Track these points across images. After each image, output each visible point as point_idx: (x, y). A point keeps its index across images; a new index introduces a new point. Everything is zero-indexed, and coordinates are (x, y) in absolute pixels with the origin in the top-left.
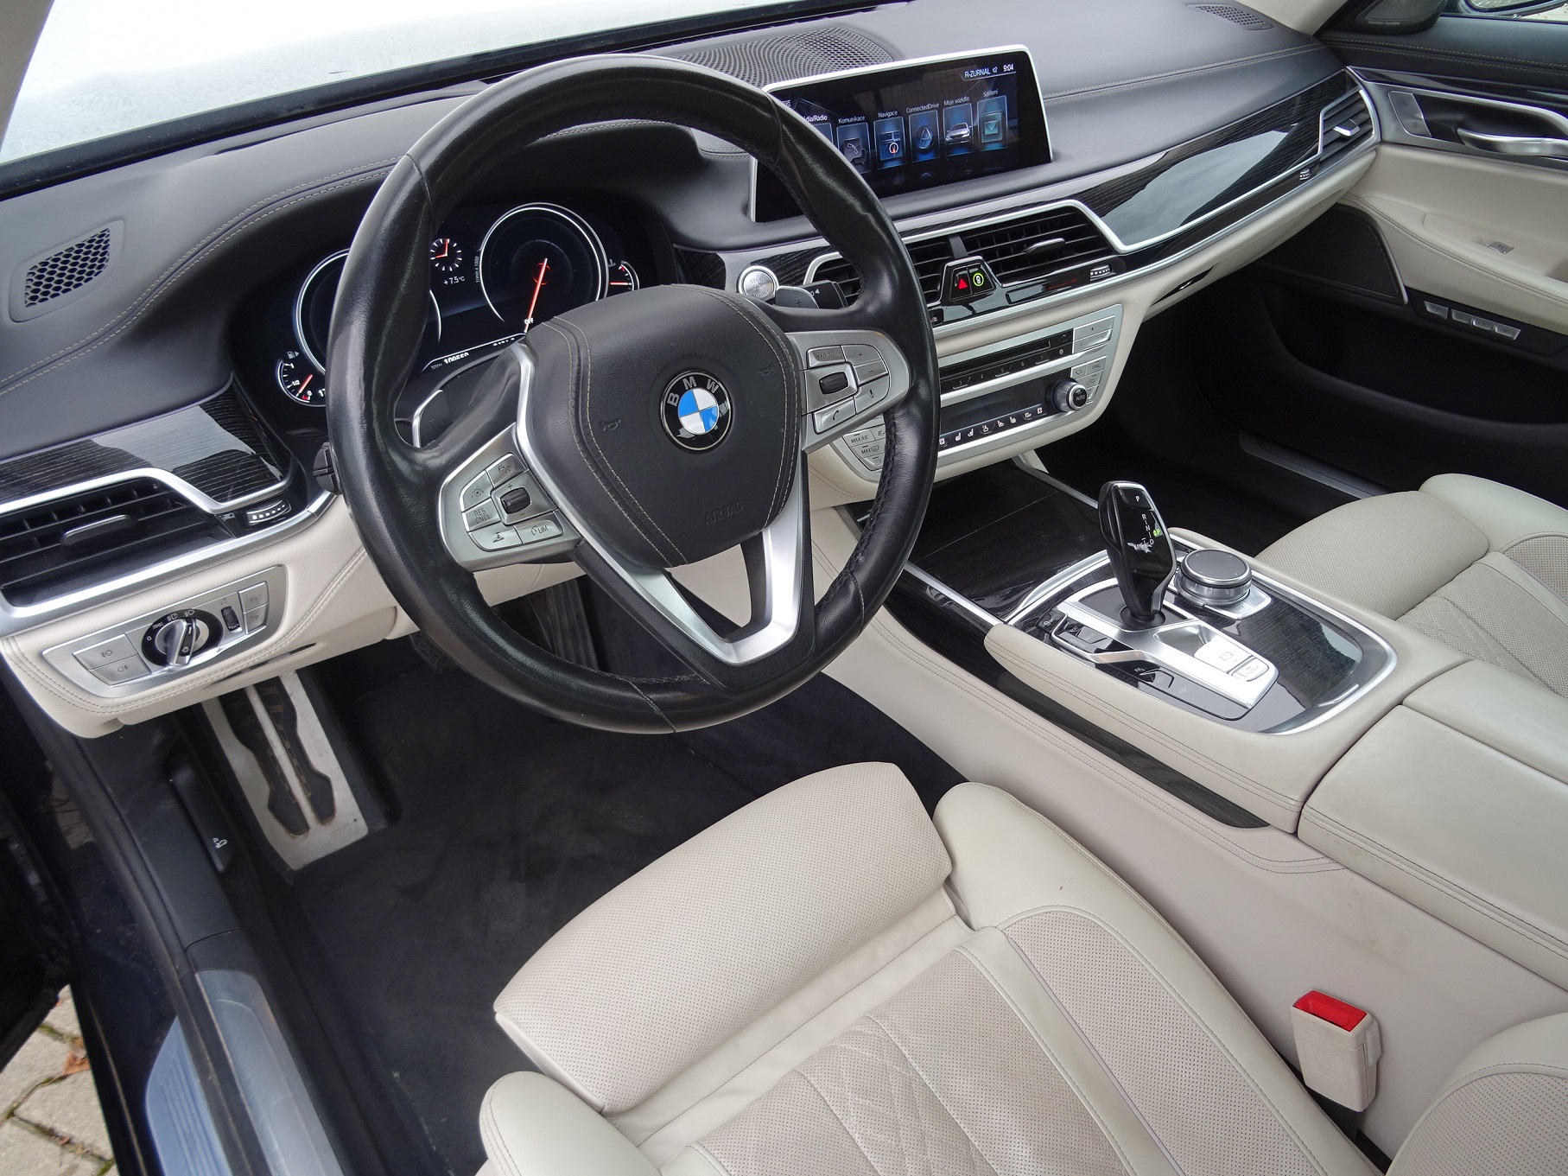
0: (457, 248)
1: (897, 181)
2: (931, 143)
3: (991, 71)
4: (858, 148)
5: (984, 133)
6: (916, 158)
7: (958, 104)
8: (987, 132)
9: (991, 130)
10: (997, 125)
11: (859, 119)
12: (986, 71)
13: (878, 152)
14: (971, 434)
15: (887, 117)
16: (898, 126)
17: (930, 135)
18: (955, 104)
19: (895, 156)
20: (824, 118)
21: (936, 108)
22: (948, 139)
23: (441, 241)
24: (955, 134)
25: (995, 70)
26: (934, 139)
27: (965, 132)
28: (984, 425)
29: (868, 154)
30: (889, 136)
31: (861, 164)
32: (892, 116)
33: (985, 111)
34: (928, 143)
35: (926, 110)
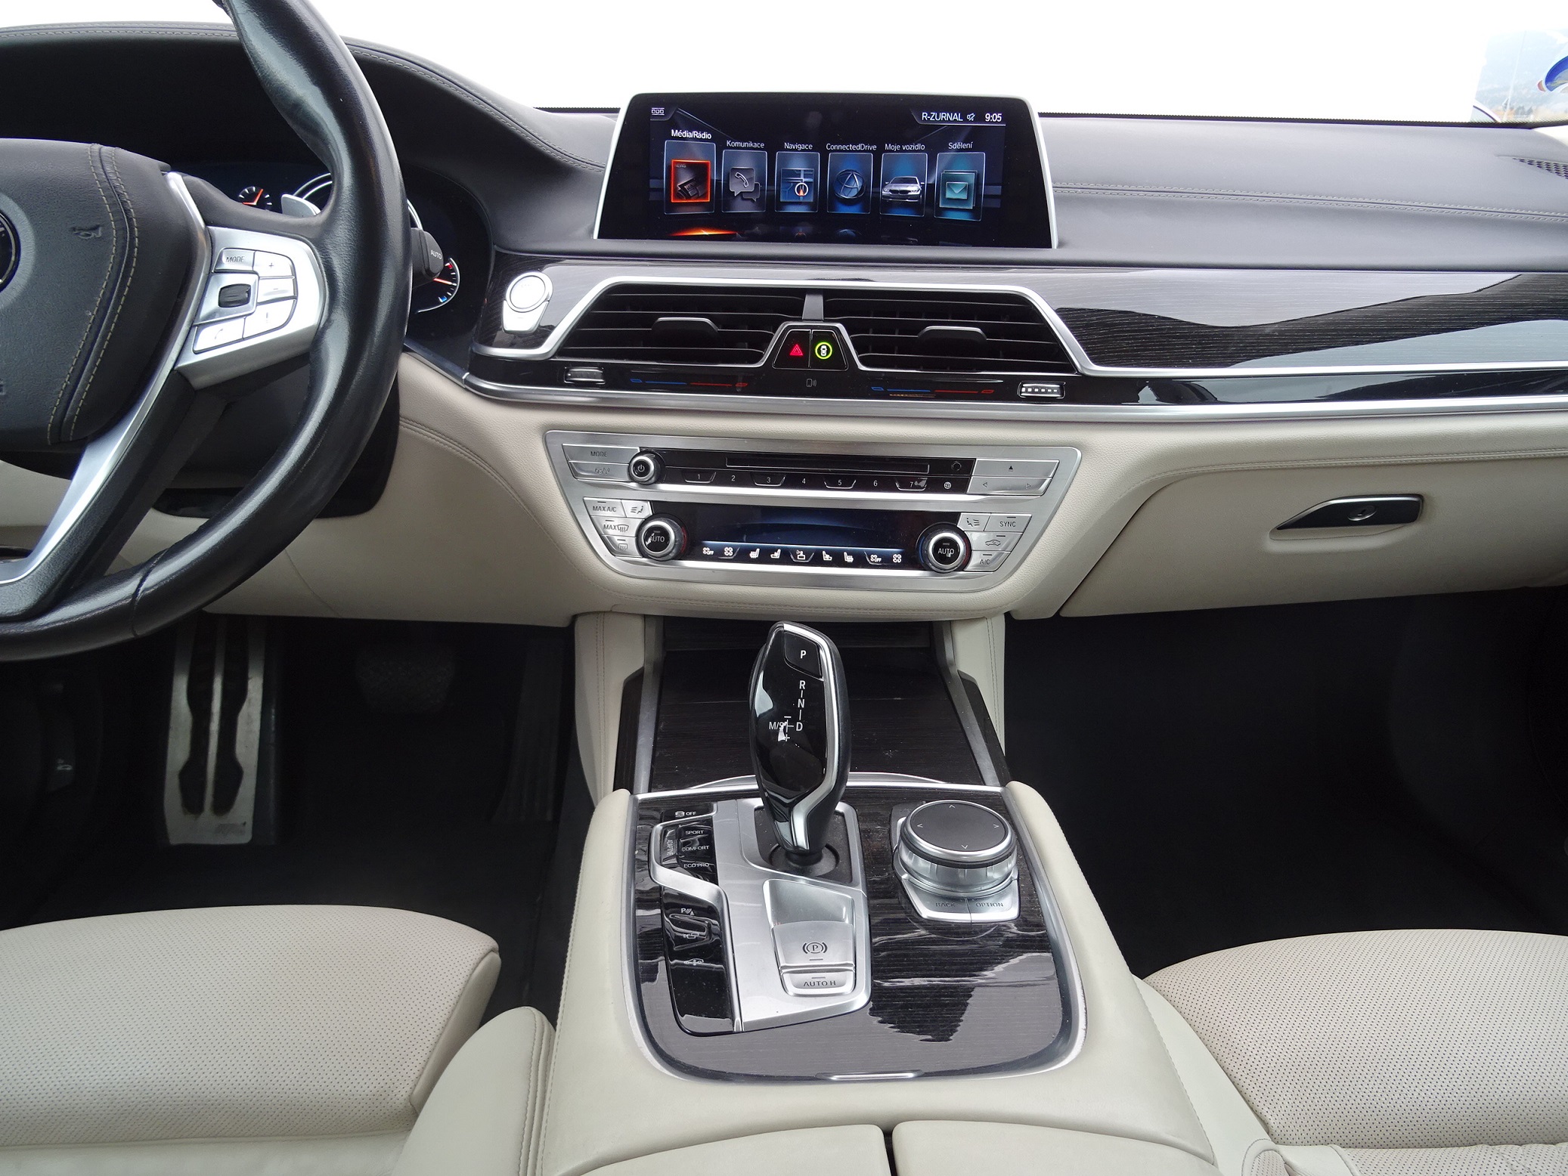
0: (268, 200)
1: (801, 231)
2: (859, 193)
3: (964, 117)
4: (750, 180)
5: (944, 194)
6: (832, 208)
7: (906, 151)
8: (949, 195)
9: (956, 192)
10: (967, 189)
11: (756, 145)
12: (957, 117)
13: (778, 191)
14: (777, 555)
15: (796, 150)
16: (811, 162)
17: (858, 183)
18: (902, 150)
19: (801, 200)
20: (708, 136)
21: (872, 151)
22: (885, 192)
23: (254, 188)
24: (897, 189)
25: (971, 117)
26: (864, 189)
27: (914, 189)
28: (800, 550)
29: (763, 190)
30: (797, 174)
31: (752, 200)
32: (802, 150)
33: (950, 166)
34: (854, 193)
35: (856, 151)
